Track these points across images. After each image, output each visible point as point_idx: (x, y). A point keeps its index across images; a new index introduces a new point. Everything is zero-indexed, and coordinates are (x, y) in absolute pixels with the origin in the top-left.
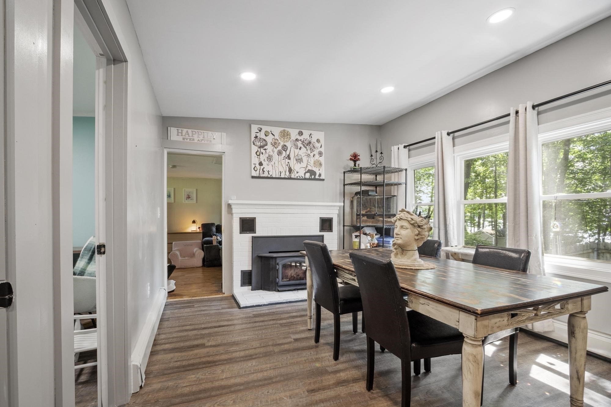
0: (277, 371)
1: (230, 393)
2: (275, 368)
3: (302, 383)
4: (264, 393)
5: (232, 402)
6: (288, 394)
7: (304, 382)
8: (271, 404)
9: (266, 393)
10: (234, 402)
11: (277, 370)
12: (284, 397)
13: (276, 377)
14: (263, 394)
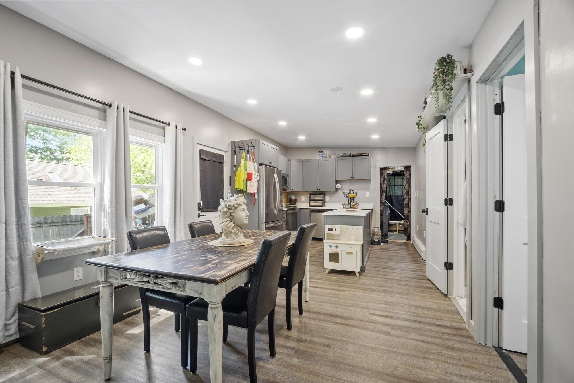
0: (339, 375)
1: (399, 377)
2: (339, 379)
3: (328, 354)
4: (366, 362)
5: (398, 369)
6: (347, 353)
7: (326, 354)
8: (366, 352)
9: (364, 361)
10: (397, 368)
11: (339, 377)
12: (351, 352)
13: (345, 370)
14: (368, 362)
